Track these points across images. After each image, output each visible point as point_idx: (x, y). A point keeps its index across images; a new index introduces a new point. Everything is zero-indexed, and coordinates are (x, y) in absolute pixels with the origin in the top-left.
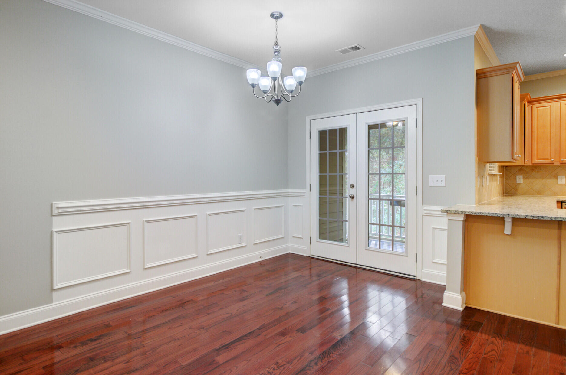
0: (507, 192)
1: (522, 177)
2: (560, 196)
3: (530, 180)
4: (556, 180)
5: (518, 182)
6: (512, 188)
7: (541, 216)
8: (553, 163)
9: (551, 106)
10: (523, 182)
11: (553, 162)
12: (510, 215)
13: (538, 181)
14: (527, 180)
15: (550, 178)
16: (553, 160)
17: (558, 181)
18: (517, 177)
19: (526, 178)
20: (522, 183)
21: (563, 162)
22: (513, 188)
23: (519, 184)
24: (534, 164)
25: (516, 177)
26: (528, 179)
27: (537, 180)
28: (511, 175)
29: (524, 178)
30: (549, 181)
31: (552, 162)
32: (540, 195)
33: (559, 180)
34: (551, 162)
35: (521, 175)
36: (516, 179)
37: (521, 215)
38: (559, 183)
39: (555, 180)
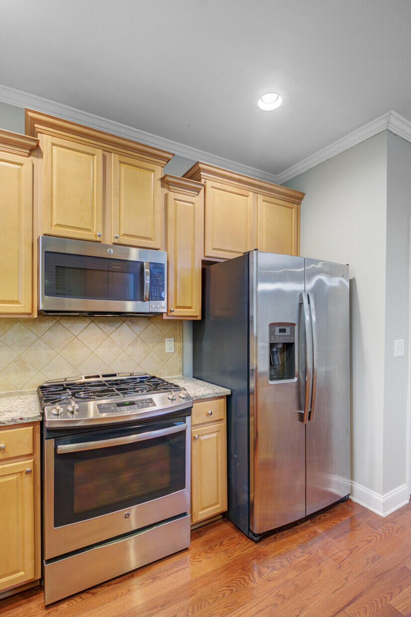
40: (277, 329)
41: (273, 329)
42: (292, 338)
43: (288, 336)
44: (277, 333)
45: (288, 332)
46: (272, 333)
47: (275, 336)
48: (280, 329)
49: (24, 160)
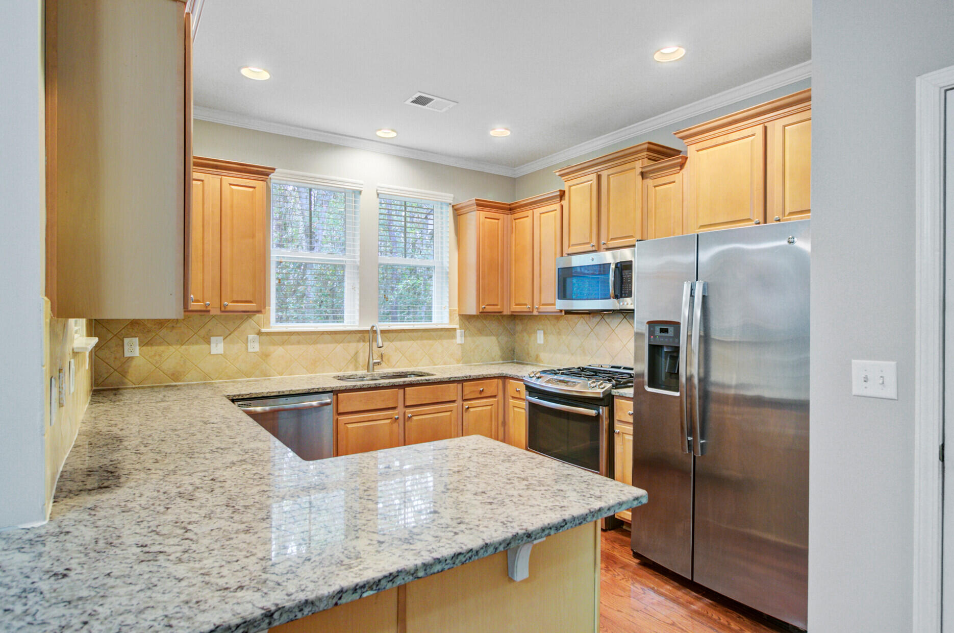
0: (101, 380)
1: (136, 340)
2: (215, 380)
3: (155, 348)
4: (208, 346)
5: (127, 354)
6: (112, 370)
7: (386, 573)
8: (209, 311)
9: (205, 182)
10: (140, 354)
11: (208, 309)
12: (276, 616)
13: (172, 349)
14: (149, 348)
15: (197, 343)
16: (209, 305)
17: (210, 348)
18: (126, 340)
19: (147, 344)
20: (137, 357)
21: (228, 309)
22: (116, 370)
23: (131, 359)
25: (123, 340)
26: (152, 345)
27: (170, 347)
28: (110, 336)
29: (141, 344)
30: (195, 349)
31: (207, 307)
32: (176, 382)
33: (213, 345)
34: (204, 309)
35: (136, 337)
36: (123, 346)
37: (320, 599)
38: (212, 353)
39: (205, 346)
40: (658, 329)
41: (652, 329)
42: (676, 340)
43: (671, 337)
44: (658, 332)
45: (671, 332)
46: (651, 333)
47: (655, 337)
48: (661, 329)
49: (557, 206)
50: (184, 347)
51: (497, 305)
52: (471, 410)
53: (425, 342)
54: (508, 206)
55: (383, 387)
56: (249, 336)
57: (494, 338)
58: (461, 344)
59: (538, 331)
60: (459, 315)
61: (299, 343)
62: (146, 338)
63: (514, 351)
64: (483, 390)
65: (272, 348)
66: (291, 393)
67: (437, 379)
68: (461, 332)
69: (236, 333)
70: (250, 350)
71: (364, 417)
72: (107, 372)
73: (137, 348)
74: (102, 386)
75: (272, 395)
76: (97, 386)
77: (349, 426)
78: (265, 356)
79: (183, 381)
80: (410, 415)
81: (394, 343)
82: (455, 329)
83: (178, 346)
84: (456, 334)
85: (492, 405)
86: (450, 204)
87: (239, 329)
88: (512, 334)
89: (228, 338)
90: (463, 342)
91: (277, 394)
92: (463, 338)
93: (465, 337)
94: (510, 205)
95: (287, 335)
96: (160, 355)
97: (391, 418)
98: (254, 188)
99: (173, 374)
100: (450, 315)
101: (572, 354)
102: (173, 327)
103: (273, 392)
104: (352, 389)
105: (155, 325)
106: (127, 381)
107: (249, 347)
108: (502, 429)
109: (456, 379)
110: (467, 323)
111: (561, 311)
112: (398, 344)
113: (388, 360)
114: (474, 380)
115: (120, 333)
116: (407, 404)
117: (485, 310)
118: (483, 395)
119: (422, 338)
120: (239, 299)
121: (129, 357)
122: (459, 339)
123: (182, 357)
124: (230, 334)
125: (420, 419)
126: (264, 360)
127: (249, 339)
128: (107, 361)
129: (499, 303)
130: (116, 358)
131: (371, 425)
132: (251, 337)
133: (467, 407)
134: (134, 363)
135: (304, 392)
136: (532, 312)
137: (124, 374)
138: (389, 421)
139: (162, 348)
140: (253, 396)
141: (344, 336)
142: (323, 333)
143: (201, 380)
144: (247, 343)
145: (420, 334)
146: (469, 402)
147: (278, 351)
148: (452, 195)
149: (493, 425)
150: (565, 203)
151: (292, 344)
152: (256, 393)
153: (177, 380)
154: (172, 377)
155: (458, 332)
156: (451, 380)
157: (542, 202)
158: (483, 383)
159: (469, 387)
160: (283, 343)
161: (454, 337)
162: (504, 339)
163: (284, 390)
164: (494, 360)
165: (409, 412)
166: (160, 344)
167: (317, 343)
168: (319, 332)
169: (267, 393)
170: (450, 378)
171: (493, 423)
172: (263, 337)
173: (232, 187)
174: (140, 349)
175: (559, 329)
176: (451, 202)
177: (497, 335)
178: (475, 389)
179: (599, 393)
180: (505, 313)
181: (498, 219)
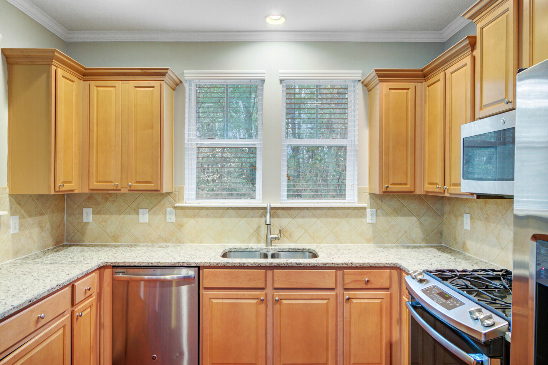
0: (70, 238)
1: (91, 210)
2: (142, 243)
3: (103, 216)
4: (137, 216)
5: (85, 220)
6: (76, 231)
10: (93, 220)
11: (119, 188)
13: (114, 217)
14: (99, 216)
15: (130, 214)
16: (117, 185)
17: (139, 218)
18: (85, 210)
19: (97, 213)
20: (91, 222)
21: (132, 188)
22: (78, 231)
23: (87, 223)
24: (92, 190)
25: (82, 210)
26: (100, 214)
27: (112, 216)
28: (75, 207)
29: (94, 213)
30: (129, 218)
31: (117, 187)
32: (115, 243)
33: (141, 216)
34: (115, 188)
35: (91, 208)
36: (82, 214)
38: (140, 222)
39: (135, 216)
49: (468, 60)
50: (121, 216)
51: (406, 184)
52: (354, 301)
53: (330, 220)
54: (421, 73)
55: (248, 266)
56: (167, 209)
57: (414, 219)
58: (372, 224)
59: (465, 215)
60: (370, 194)
61: (207, 216)
62: (97, 208)
63: (441, 234)
64: (368, 281)
65: (185, 220)
66: (159, 265)
67: (310, 264)
68: (371, 211)
69: (157, 206)
70: (168, 220)
71: (229, 294)
72: (73, 232)
73: (91, 216)
74: (71, 242)
75: (143, 265)
76: (67, 242)
77: (214, 301)
78: (180, 226)
79: (120, 242)
80: (277, 298)
81: (296, 219)
82: (365, 208)
83: (118, 216)
84: (366, 212)
85: (383, 299)
86: (359, 81)
87: (160, 204)
88: (440, 215)
89: (152, 211)
90: (374, 222)
91: (147, 265)
92: (375, 217)
93: (377, 216)
94: (422, 70)
95: (198, 209)
96: (106, 222)
97: (258, 299)
98: (153, 87)
99: (114, 237)
100: (359, 193)
101: (503, 249)
102: (114, 201)
103: (143, 263)
104: (216, 266)
105: (102, 199)
106: (85, 239)
107: (167, 219)
108: (398, 327)
109: (333, 265)
110: (379, 202)
111: (472, 194)
112: (300, 221)
113: (290, 236)
114: (356, 268)
115: (81, 205)
116: (276, 286)
117: (389, 190)
118: (369, 286)
119: (326, 216)
120: (141, 180)
121: (87, 222)
122: (370, 217)
123: (120, 224)
124: (153, 208)
125: (290, 304)
126: (179, 230)
127: (167, 211)
128: (73, 224)
129: (409, 182)
130: (78, 223)
131: (235, 303)
132: (168, 210)
133: (348, 297)
134: (89, 227)
135: (170, 265)
136: (444, 193)
137: (83, 233)
138: (255, 301)
139: (107, 216)
140: (127, 265)
141: (247, 211)
142: (228, 208)
143: (132, 242)
144: (166, 215)
145: (324, 211)
146: (351, 292)
147: (190, 223)
148: (361, 72)
149: (384, 324)
150: (476, 53)
151: (202, 217)
152: (129, 262)
153: (116, 241)
154: (113, 239)
155: (369, 210)
156: (327, 265)
157: (453, 58)
158: (371, 272)
159: (350, 277)
160: (194, 216)
161: (364, 216)
162: (428, 220)
163: (153, 261)
164: (414, 243)
165: (277, 295)
166: (106, 213)
167: (223, 217)
168: (224, 207)
169: (138, 263)
170: (326, 264)
171: (384, 318)
172: (178, 211)
173: (138, 89)
174: (93, 217)
175: (487, 214)
176: (360, 78)
177: (418, 216)
178: (359, 278)
179: (479, 333)
180: (418, 192)
181: (408, 89)
